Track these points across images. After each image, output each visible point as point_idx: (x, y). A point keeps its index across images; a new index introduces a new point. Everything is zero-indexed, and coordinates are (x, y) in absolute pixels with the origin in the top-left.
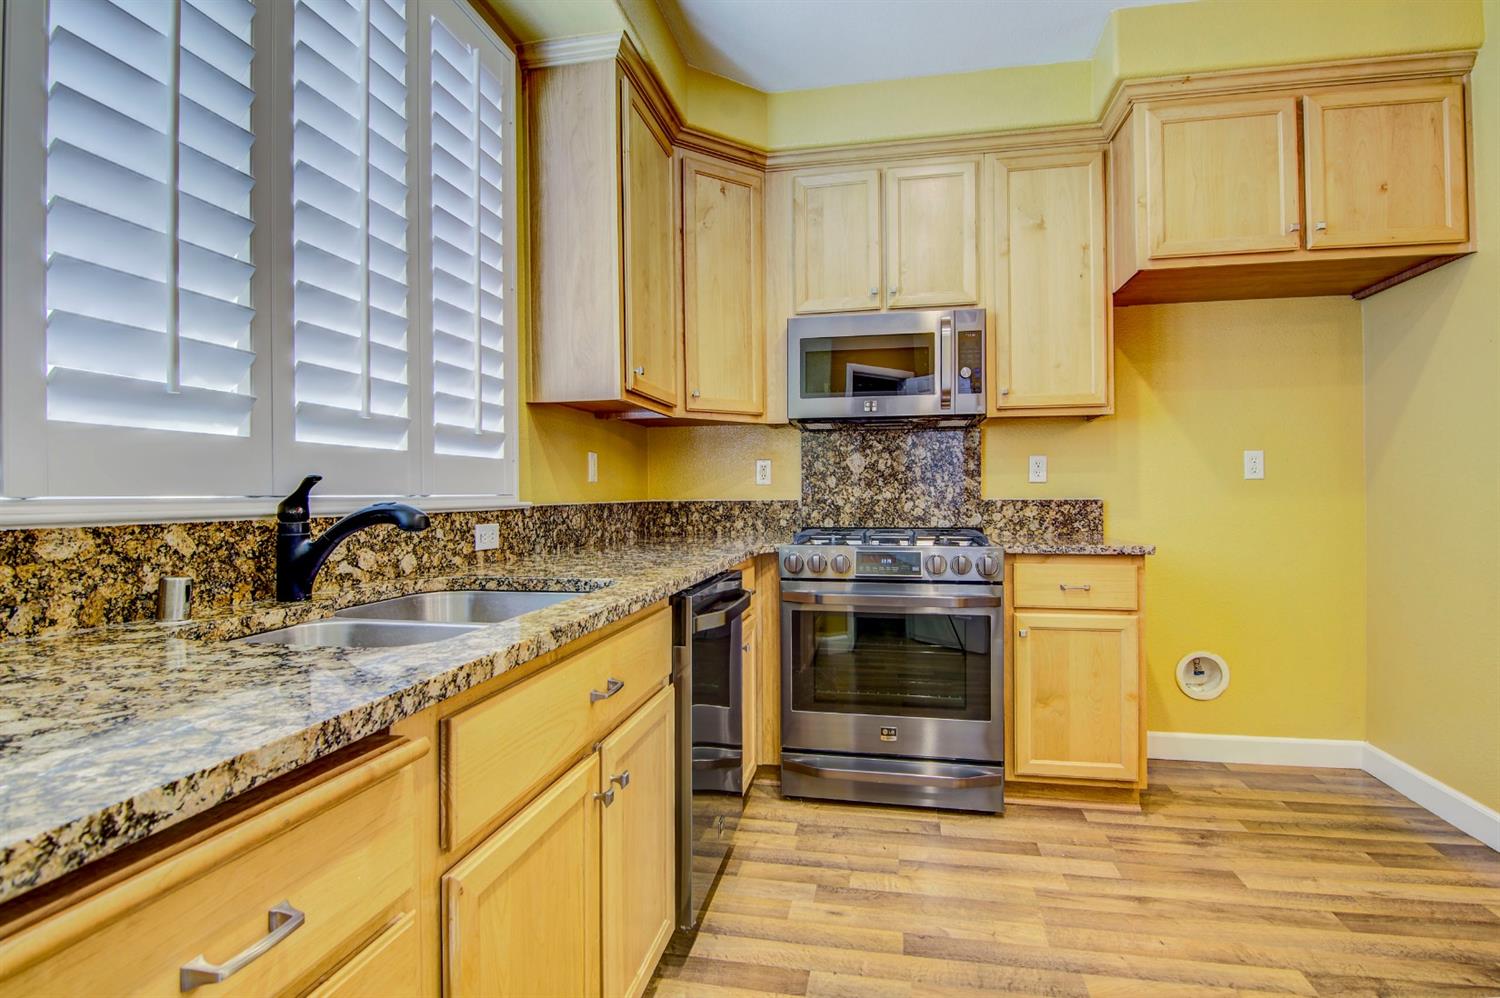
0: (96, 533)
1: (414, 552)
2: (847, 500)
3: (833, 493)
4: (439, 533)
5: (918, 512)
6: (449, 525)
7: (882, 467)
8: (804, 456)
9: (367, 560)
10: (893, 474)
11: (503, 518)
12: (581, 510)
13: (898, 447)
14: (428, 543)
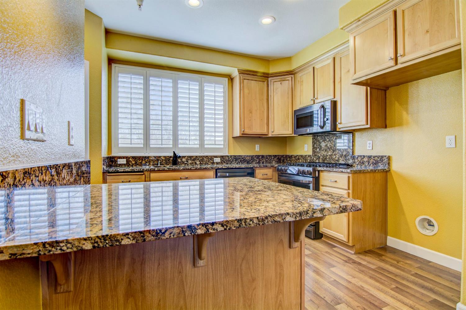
1: (199, 161)
2: (321, 155)
3: (318, 153)
4: (205, 159)
5: (337, 159)
6: (207, 158)
7: (328, 146)
8: (313, 143)
9: (190, 162)
10: (331, 148)
11: (222, 157)
12: (249, 156)
13: (332, 140)
14: (202, 160)
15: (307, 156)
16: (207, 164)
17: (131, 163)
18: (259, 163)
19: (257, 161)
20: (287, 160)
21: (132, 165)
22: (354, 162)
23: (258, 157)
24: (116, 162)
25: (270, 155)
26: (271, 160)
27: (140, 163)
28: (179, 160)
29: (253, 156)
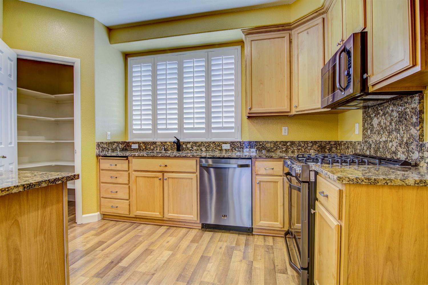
0: (161, 142)
1: (205, 148)
2: (372, 141)
3: (369, 138)
4: (211, 145)
5: (393, 149)
6: (214, 144)
7: (382, 124)
8: (363, 121)
9: (195, 148)
10: (386, 128)
11: (232, 143)
12: (271, 142)
13: (387, 112)
14: (209, 146)
15: (357, 144)
16: (214, 151)
17: (141, 148)
18: (286, 151)
19: (284, 149)
20: (336, 149)
21: (143, 150)
22: (422, 158)
23: (285, 143)
24: (130, 147)
25: (305, 142)
26: (306, 148)
27: (149, 148)
28: (184, 146)
29: (277, 142)
